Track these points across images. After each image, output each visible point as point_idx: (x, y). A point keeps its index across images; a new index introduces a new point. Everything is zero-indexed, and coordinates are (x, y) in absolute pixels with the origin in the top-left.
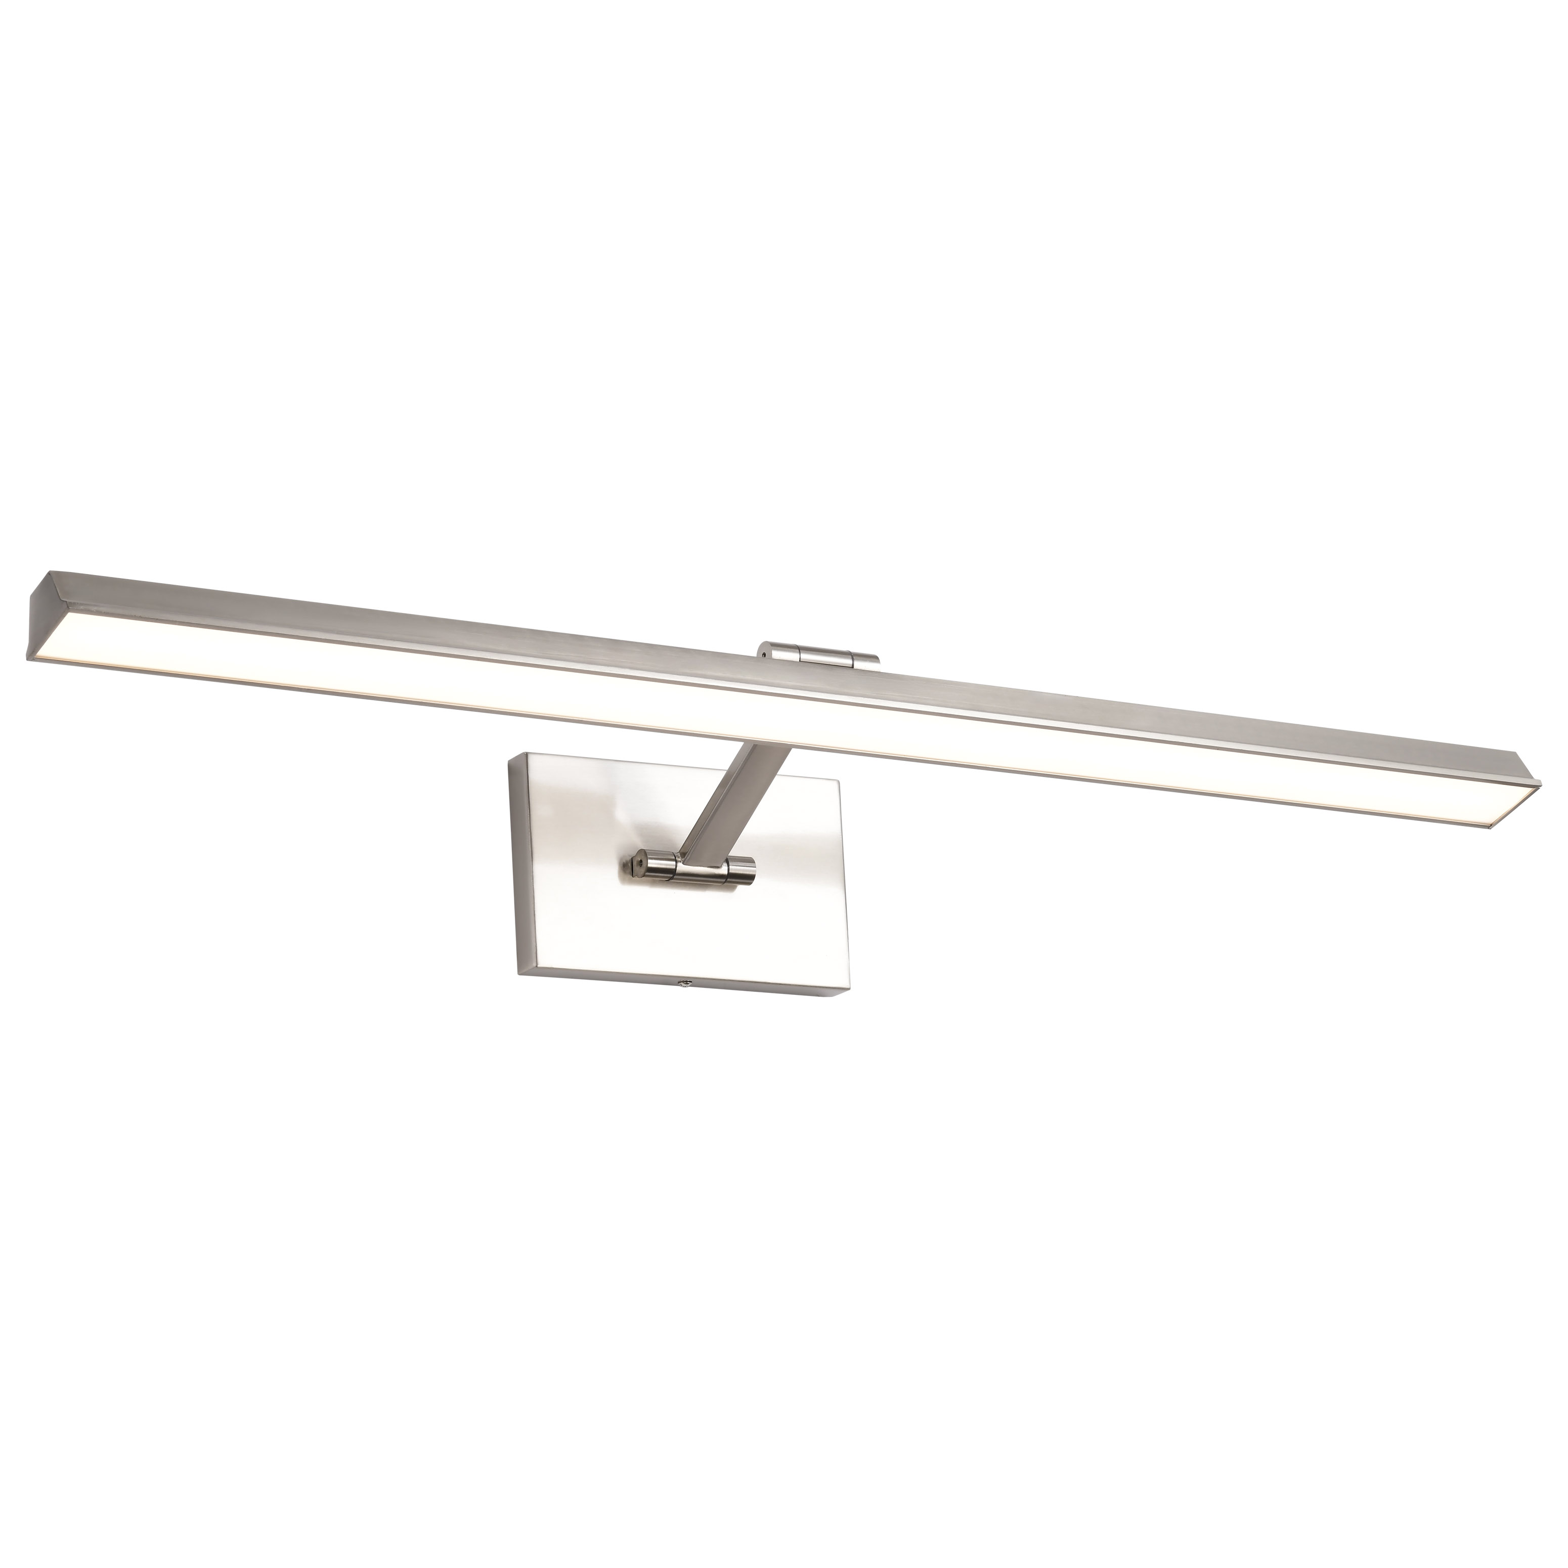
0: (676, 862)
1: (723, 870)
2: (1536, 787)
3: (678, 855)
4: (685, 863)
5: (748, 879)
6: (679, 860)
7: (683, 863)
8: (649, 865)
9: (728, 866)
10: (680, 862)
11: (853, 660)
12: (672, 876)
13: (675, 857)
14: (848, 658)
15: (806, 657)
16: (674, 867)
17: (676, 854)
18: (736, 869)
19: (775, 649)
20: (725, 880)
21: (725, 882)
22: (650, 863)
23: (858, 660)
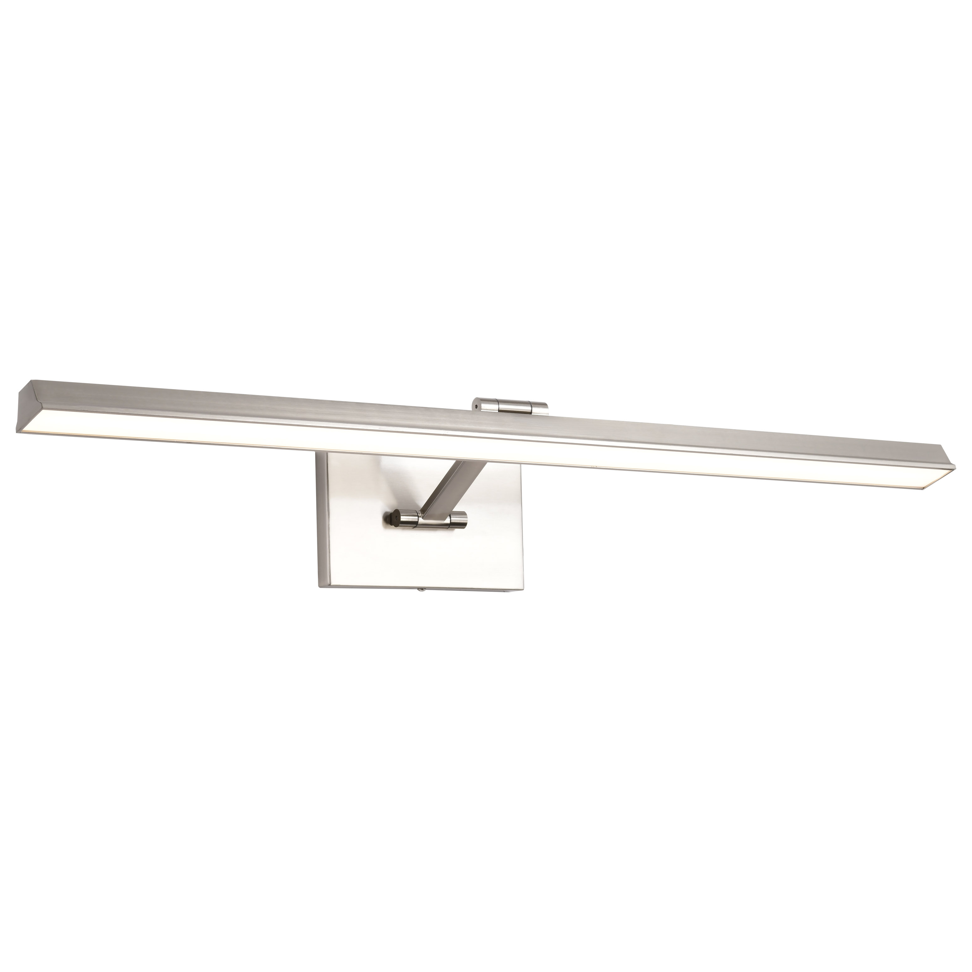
0: (418, 517)
1: (447, 521)
2: (952, 470)
3: (419, 513)
4: (424, 518)
5: (463, 525)
6: (420, 515)
7: (422, 518)
8: (402, 520)
9: (450, 518)
10: (421, 517)
11: (532, 407)
12: (415, 525)
13: (418, 514)
14: (528, 406)
15: (503, 407)
16: (417, 520)
17: (418, 512)
18: (455, 519)
19: (484, 403)
20: (448, 527)
21: (448, 528)
22: (402, 518)
23: (535, 407)
